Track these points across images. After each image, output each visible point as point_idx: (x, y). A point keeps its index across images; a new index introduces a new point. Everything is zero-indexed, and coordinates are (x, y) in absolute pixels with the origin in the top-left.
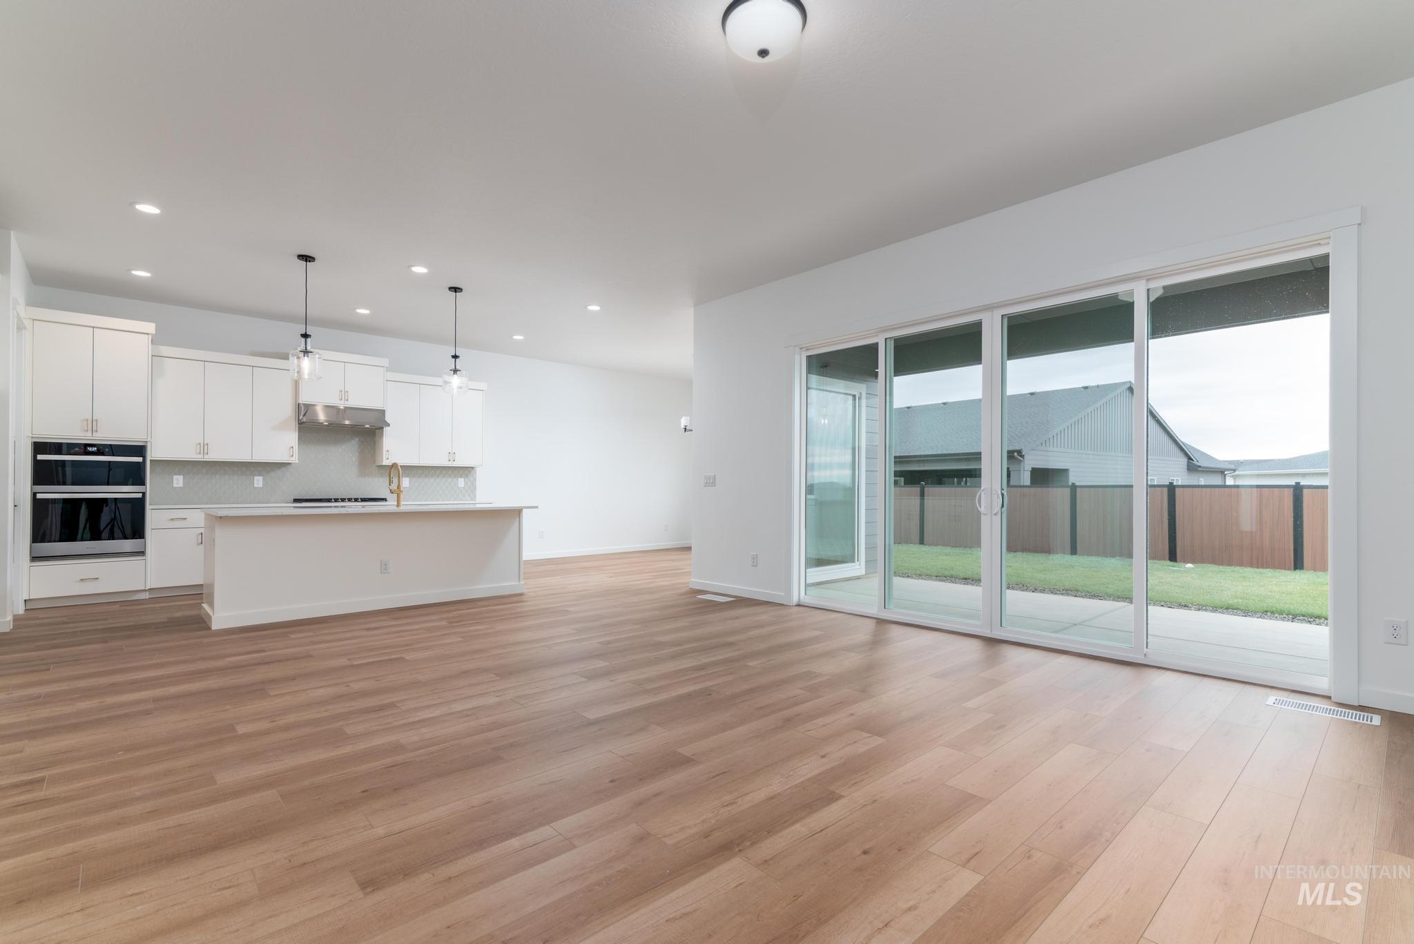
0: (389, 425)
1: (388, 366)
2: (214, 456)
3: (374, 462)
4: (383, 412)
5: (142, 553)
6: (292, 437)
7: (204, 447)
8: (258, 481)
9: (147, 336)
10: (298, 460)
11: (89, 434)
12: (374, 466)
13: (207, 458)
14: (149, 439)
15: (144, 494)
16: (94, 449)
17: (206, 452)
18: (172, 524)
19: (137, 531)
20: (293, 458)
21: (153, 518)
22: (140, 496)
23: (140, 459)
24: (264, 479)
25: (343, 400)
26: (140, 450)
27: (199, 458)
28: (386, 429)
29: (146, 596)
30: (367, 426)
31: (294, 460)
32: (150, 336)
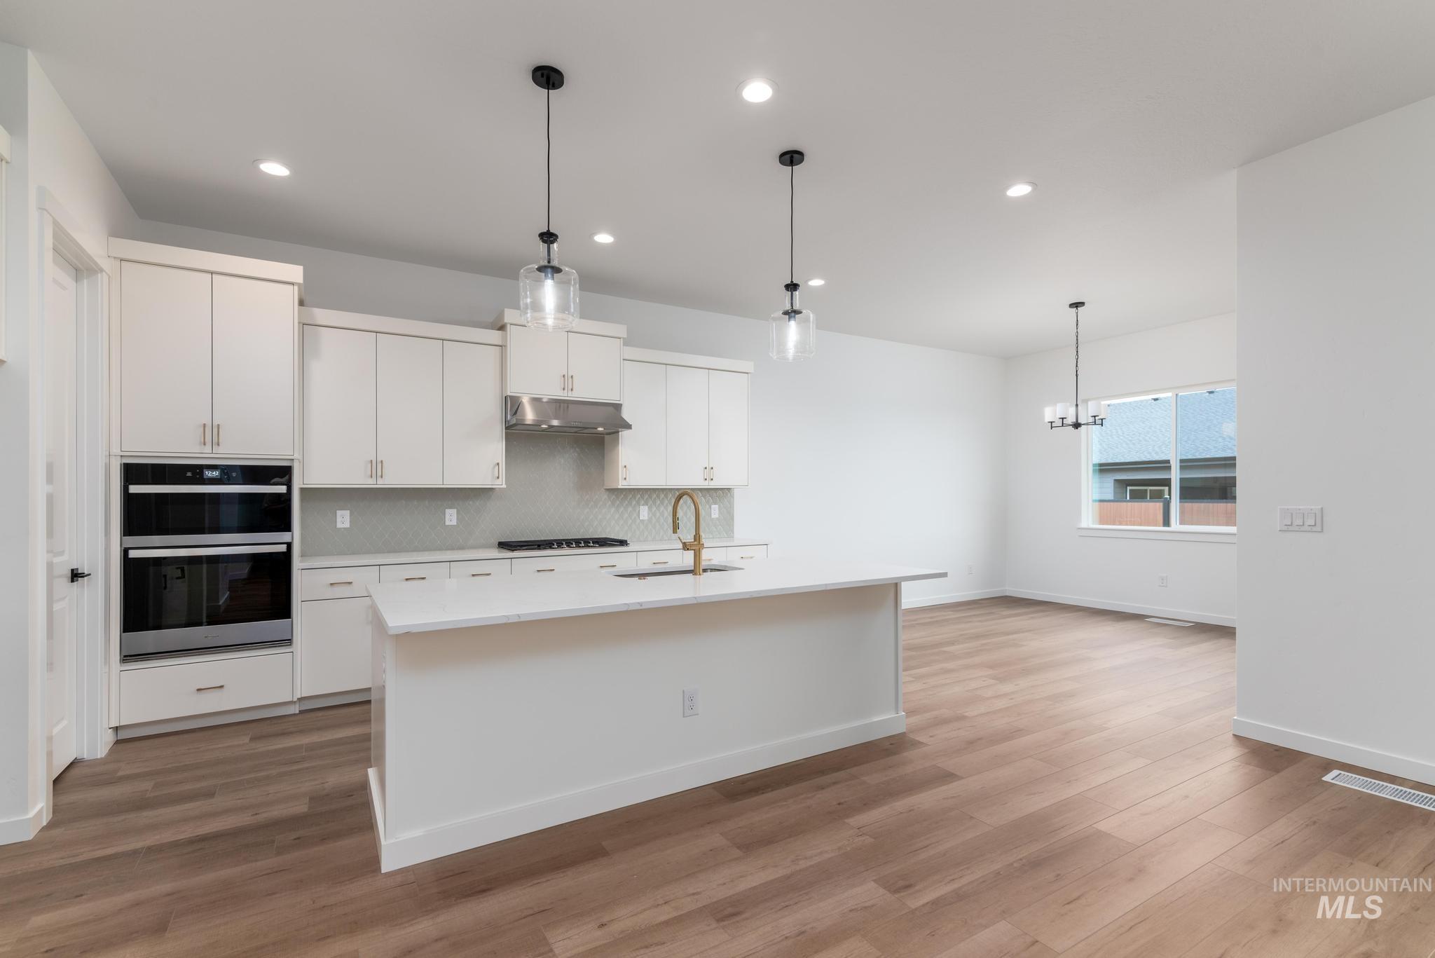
0: (629, 427)
1: (625, 336)
2: (392, 479)
3: (603, 485)
4: (618, 407)
5: (288, 642)
6: (496, 449)
7: (376, 467)
8: (451, 517)
9: (291, 287)
10: (506, 484)
11: (208, 449)
12: (602, 489)
13: (382, 483)
14: (296, 456)
15: (289, 545)
16: (216, 474)
17: (379, 474)
18: (330, 593)
19: (280, 607)
20: (499, 482)
21: (304, 582)
22: (283, 548)
23: (282, 489)
24: (458, 513)
25: (566, 391)
26: (283, 473)
27: (369, 483)
28: (624, 434)
29: (295, 709)
30: (600, 429)
31: (501, 484)
32: (296, 288)
